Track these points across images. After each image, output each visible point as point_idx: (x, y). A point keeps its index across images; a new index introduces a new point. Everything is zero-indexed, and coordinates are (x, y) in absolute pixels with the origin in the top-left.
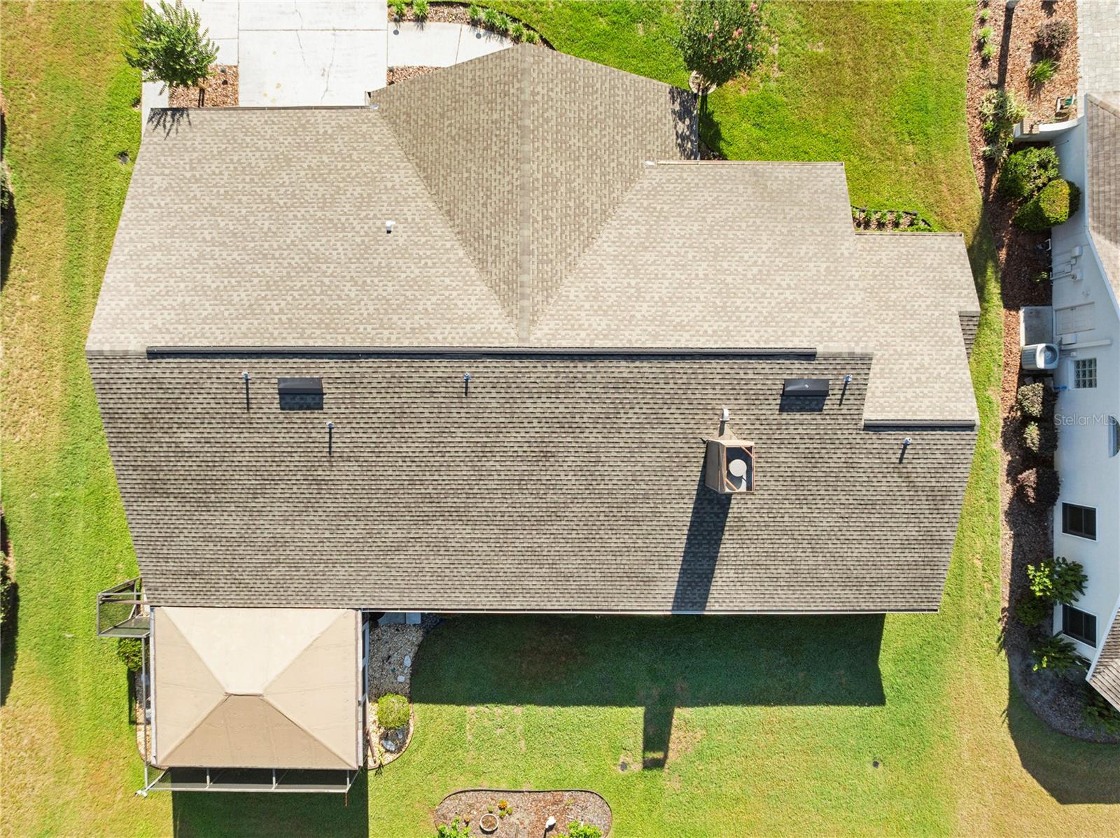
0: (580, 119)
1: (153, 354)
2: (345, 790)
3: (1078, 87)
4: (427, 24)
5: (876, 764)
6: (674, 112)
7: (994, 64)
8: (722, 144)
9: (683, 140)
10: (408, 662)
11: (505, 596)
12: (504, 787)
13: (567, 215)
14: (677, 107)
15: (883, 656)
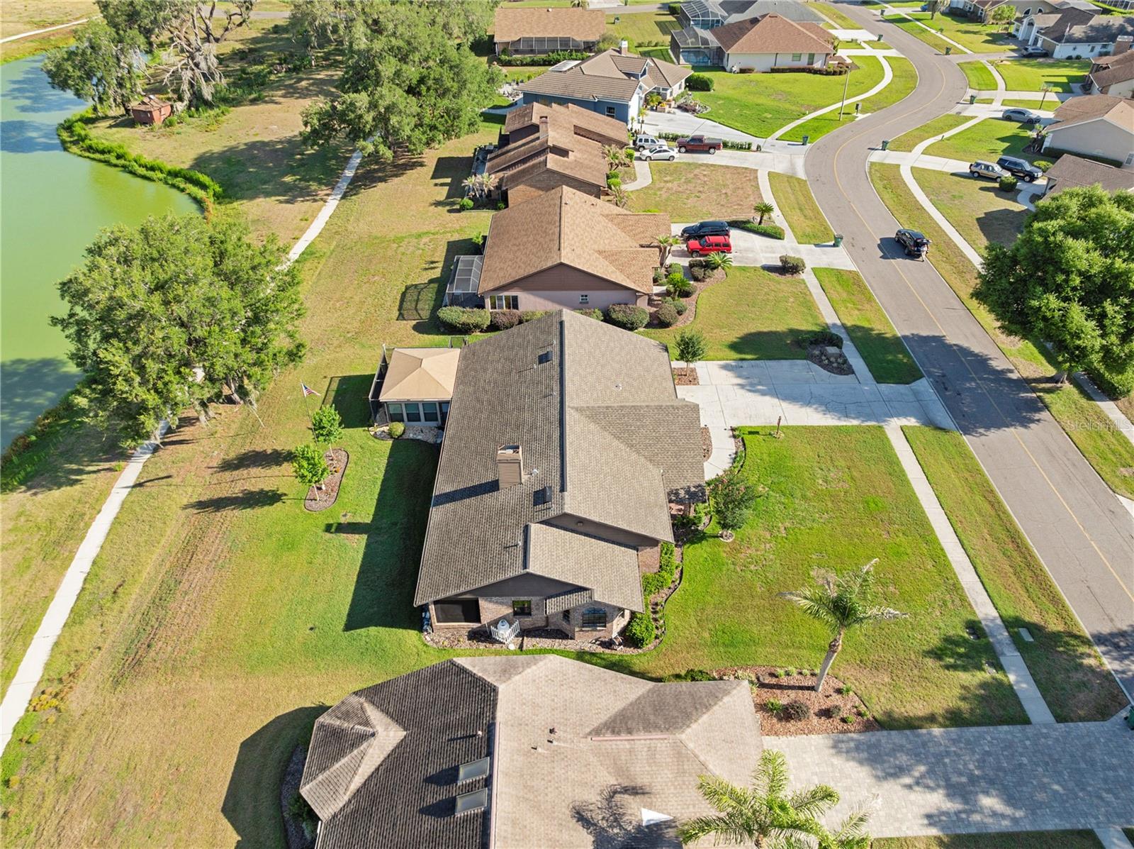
0: (673, 432)
1: (561, 323)
2: (370, 397)
3: (772, 737)
4: (733, 439)
5: (311, 629)
6: (689, 487)
7: (774, 681)
8: (688, 545)
9: (675, 494)
10: (419, 437)
11: (451, 439)
12: (347, 472)
13: (627, 426)
14: (693, 489)
15: (381, 629)
